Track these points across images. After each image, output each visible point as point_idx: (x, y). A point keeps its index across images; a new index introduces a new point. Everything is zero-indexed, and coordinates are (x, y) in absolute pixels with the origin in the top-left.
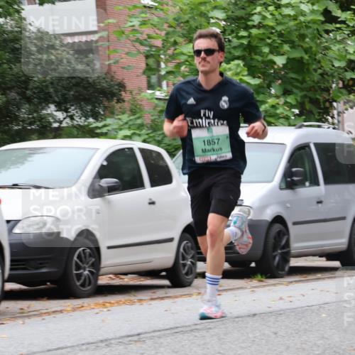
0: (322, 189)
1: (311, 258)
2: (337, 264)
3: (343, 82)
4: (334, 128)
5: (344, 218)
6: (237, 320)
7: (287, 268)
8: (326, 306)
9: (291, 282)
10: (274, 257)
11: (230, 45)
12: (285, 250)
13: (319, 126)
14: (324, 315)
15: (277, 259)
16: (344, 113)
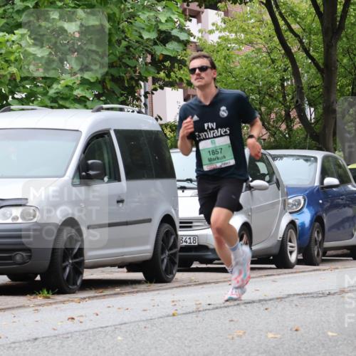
0: (123, 185)
1: (108, 269)
2: (139, 276)
3: (152, 56)
4: (139, 112)
5: (149, 221)
6: (13, 345)
7: (79, 282)
8: (123, 326)
9: (85, 298)
10: (64, 268)
11: (13, 8)
12: (77, 260)
13: (121, 110)
14: (119, 338)
15: (68, 270)
16: (153, 93)
